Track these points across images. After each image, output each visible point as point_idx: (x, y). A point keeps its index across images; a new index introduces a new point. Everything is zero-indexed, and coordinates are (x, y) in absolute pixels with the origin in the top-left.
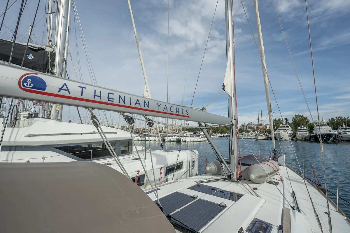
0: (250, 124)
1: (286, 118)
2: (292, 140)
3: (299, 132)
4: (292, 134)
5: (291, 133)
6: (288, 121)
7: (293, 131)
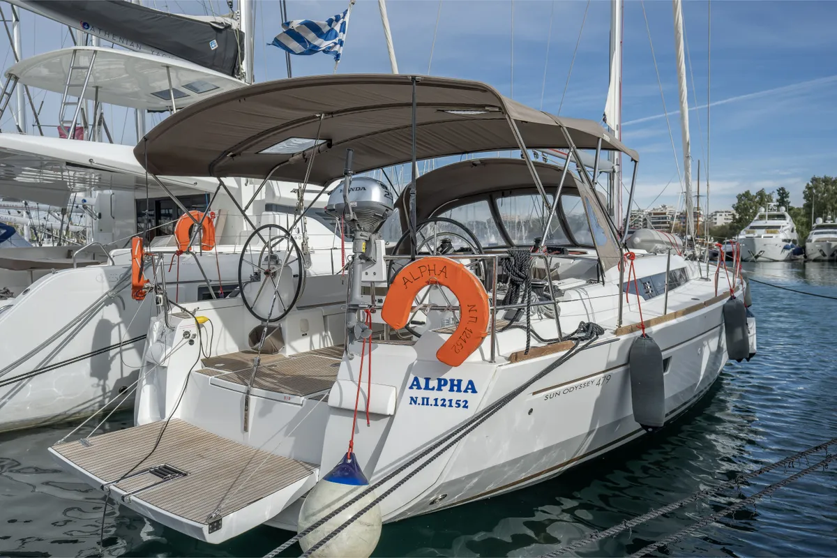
0: (659, 211)
1: (783, 189)
2: (789, 260)
3: (816, 233)
4: (794, 241)
5: (789, 238)
6: (789, 199)
7: (798, 231)
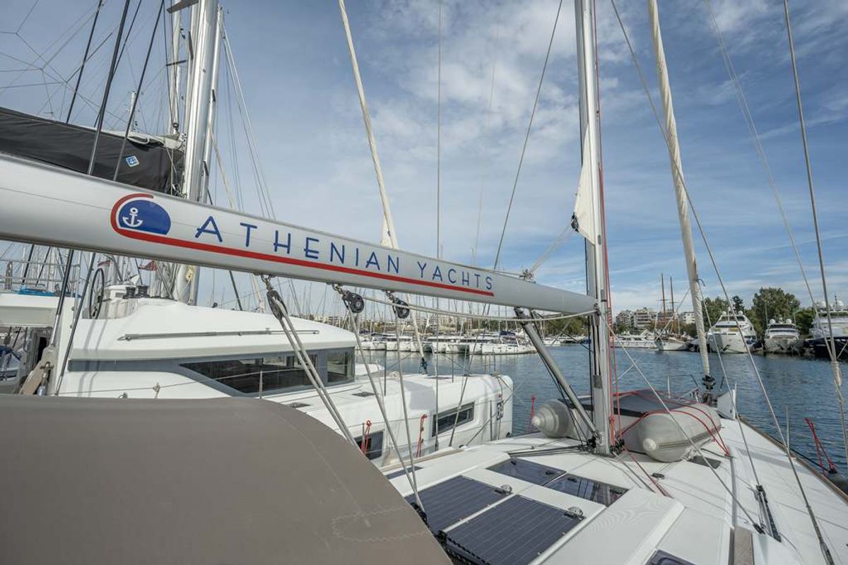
0: (642, 312)
1: (737, 297)
2: (753, 352)
3: (772, 331)
4: (754, 337)
5: (750, 335)
6: (743, 305)
7: (755, 329)
